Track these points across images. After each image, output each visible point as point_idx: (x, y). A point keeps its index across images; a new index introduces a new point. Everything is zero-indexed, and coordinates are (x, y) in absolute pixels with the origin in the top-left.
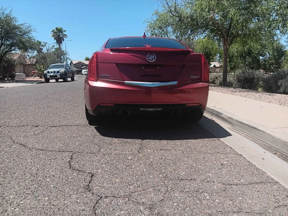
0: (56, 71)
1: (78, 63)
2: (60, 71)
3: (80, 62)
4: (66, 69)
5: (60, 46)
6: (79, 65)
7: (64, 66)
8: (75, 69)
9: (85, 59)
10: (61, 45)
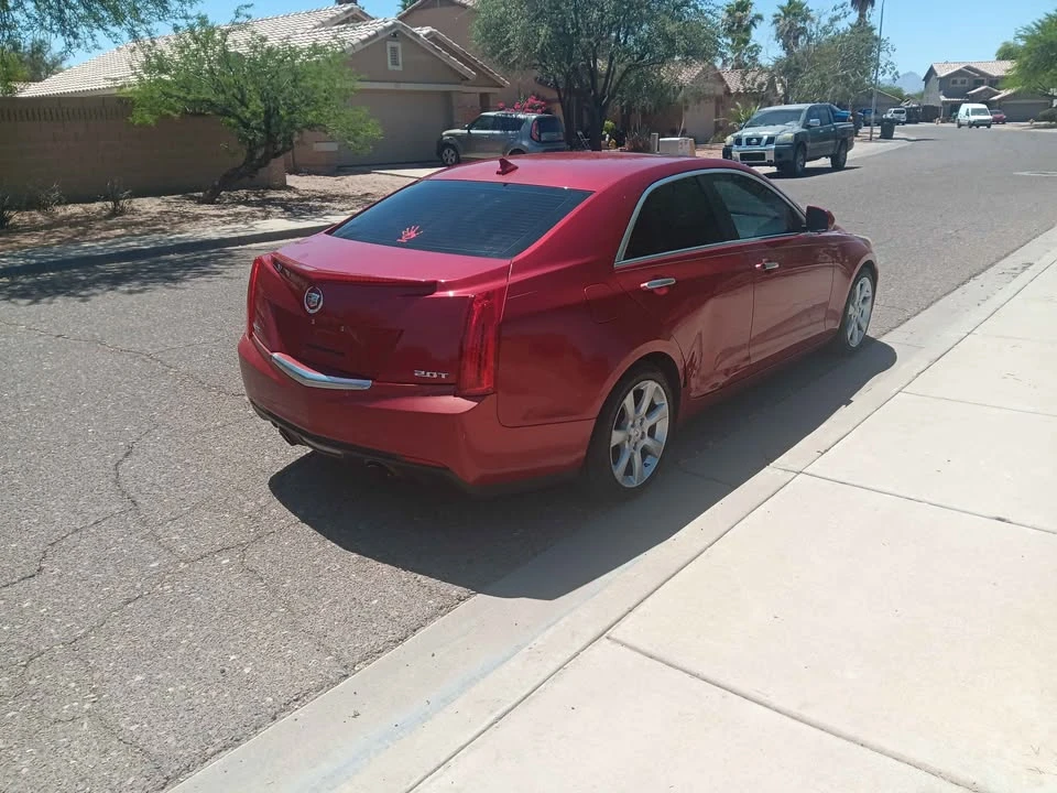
0: (765, 137)
1: (959, 73)
2: (780, 138)
3: (968, 68)
4: (808, 127)
5: (862, 16)
6: (959, 79)
7: (803, 116)
8: (943, 98)
9: (999, 52)
10: (869, 10)
